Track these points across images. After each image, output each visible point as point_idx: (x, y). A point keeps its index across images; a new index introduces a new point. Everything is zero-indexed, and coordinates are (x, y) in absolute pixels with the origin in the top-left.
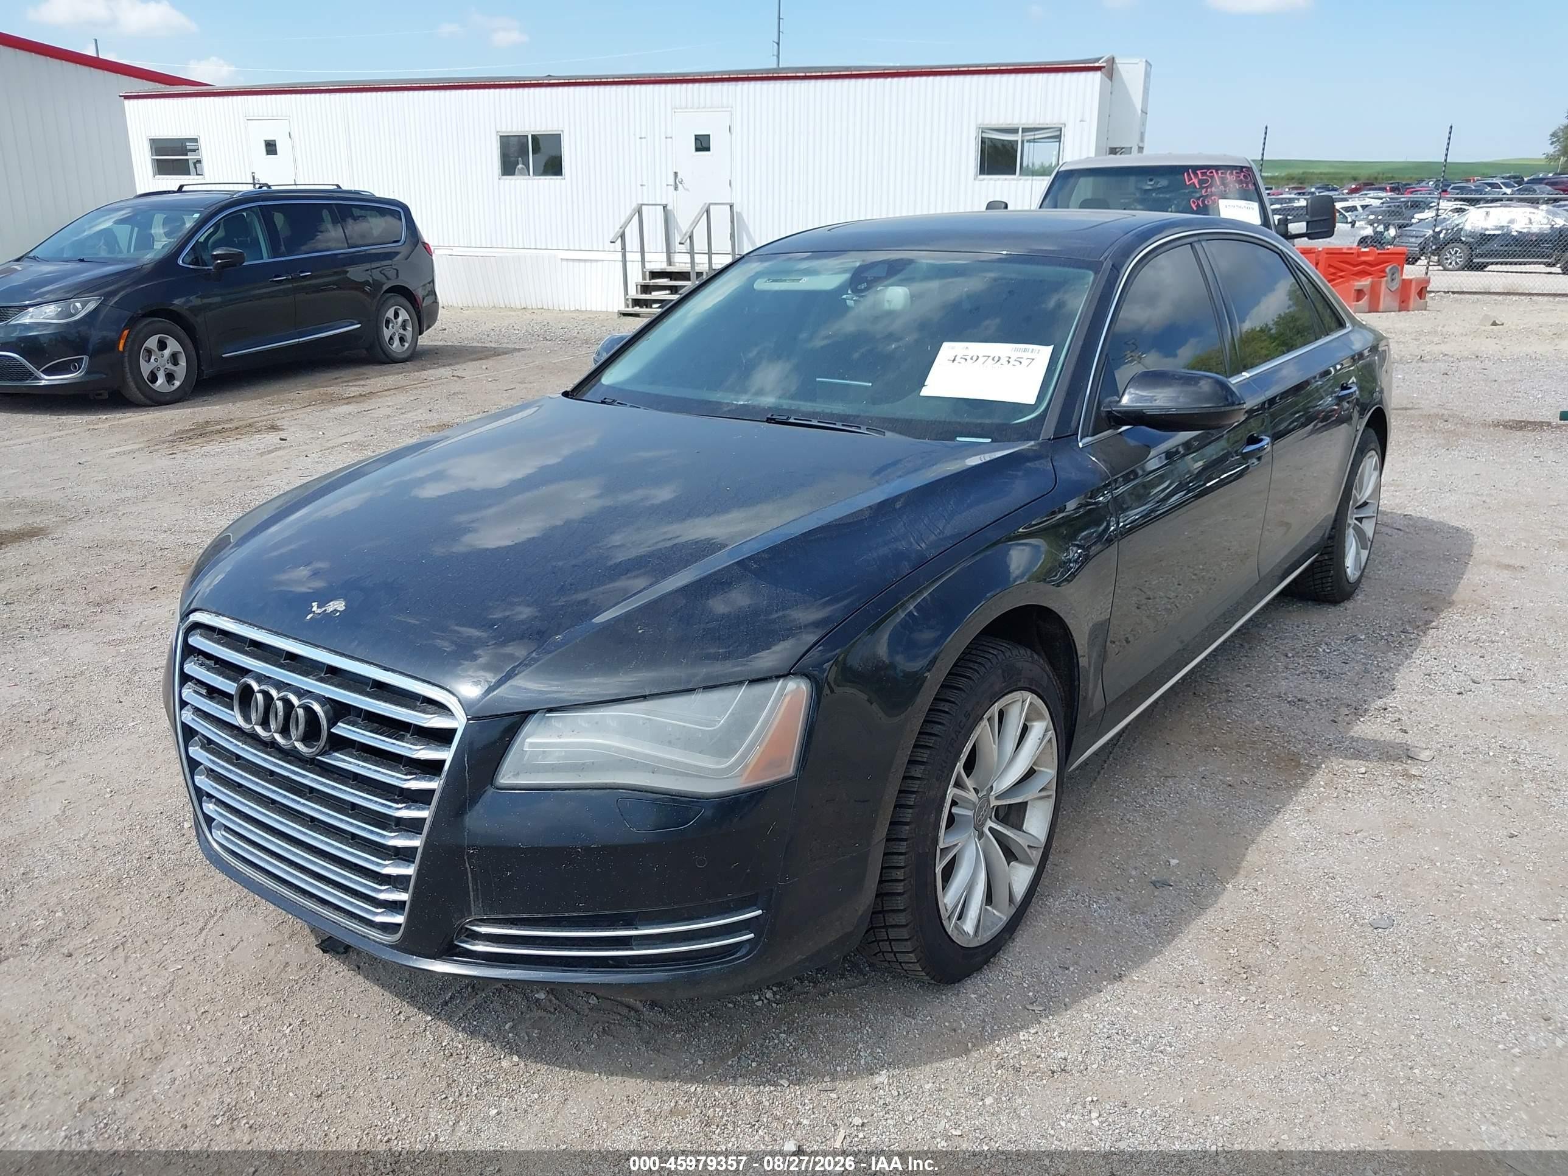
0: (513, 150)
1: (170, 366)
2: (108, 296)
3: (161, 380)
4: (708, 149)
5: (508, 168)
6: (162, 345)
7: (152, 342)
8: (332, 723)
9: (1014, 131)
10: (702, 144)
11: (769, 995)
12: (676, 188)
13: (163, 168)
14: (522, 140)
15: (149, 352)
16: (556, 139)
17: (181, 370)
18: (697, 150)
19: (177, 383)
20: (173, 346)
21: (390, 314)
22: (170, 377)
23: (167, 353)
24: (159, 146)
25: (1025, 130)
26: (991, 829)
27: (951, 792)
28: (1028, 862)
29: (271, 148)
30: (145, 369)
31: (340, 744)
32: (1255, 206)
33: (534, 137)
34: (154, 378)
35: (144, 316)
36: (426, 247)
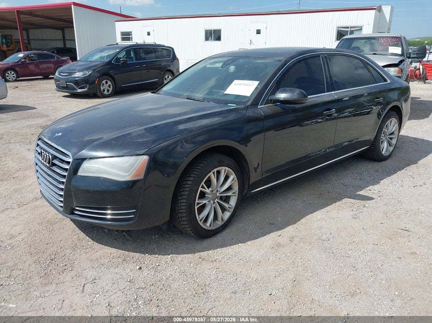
0: (209, 34)
1: (108, 88)
2: (94, 70)
3: (106, 91)
4: (260, 33)
5: (207, 39)
6: (107, 83)
7: (104, 82)
8: (53, 160)
9: (348, 28)
10: (258, 32)
11: (157, 236)
12: (251, 44)
13: (123, 39)
14: (211, 31)
15: (103, 84)
16: (219, 31)
17: (111, 89)
18: (257, 33)
19: (110, 92)
20: (109, 83)
21: (166, 77)
22: (108, 91)
23: (108, 84)
24: (123, 34)
25: (351, 27)
26: (217, 201)
27: (200, 189)
28: (229, 211)
29: (149, 34)
30: (102, 88)
31: (54, 165)
32: (400, 49)
33: (214, 30)
34: (104, 91)
35: (102, 75)
36: (178, 59)
